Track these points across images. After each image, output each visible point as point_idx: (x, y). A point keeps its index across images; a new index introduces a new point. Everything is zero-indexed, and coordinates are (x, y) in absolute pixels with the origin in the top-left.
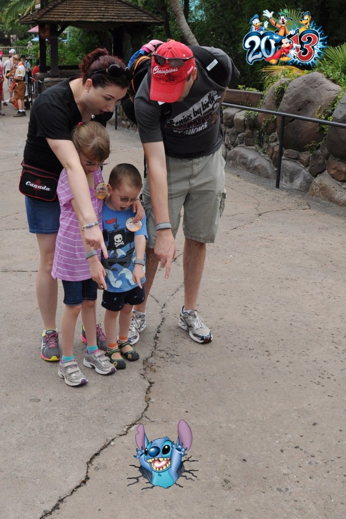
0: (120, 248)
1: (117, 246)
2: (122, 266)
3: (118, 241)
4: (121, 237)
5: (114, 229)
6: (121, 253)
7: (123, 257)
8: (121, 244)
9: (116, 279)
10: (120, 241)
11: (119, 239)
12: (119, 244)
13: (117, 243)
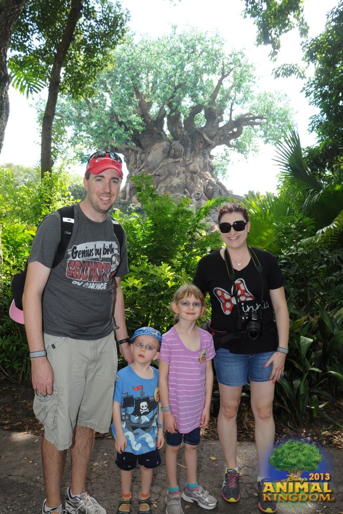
0: (145, 415)
1: (142, 413)
2: (144, 430)
3: (143, 408)
4: (147, 405)
5: (140, 396)
6: (145, 419)
7: (146, 423)
8: (146, 411)
9: (136, 443)
10: (146, 408)
11: (144, 406)
12: (144, 411)
13: (142, 409)
